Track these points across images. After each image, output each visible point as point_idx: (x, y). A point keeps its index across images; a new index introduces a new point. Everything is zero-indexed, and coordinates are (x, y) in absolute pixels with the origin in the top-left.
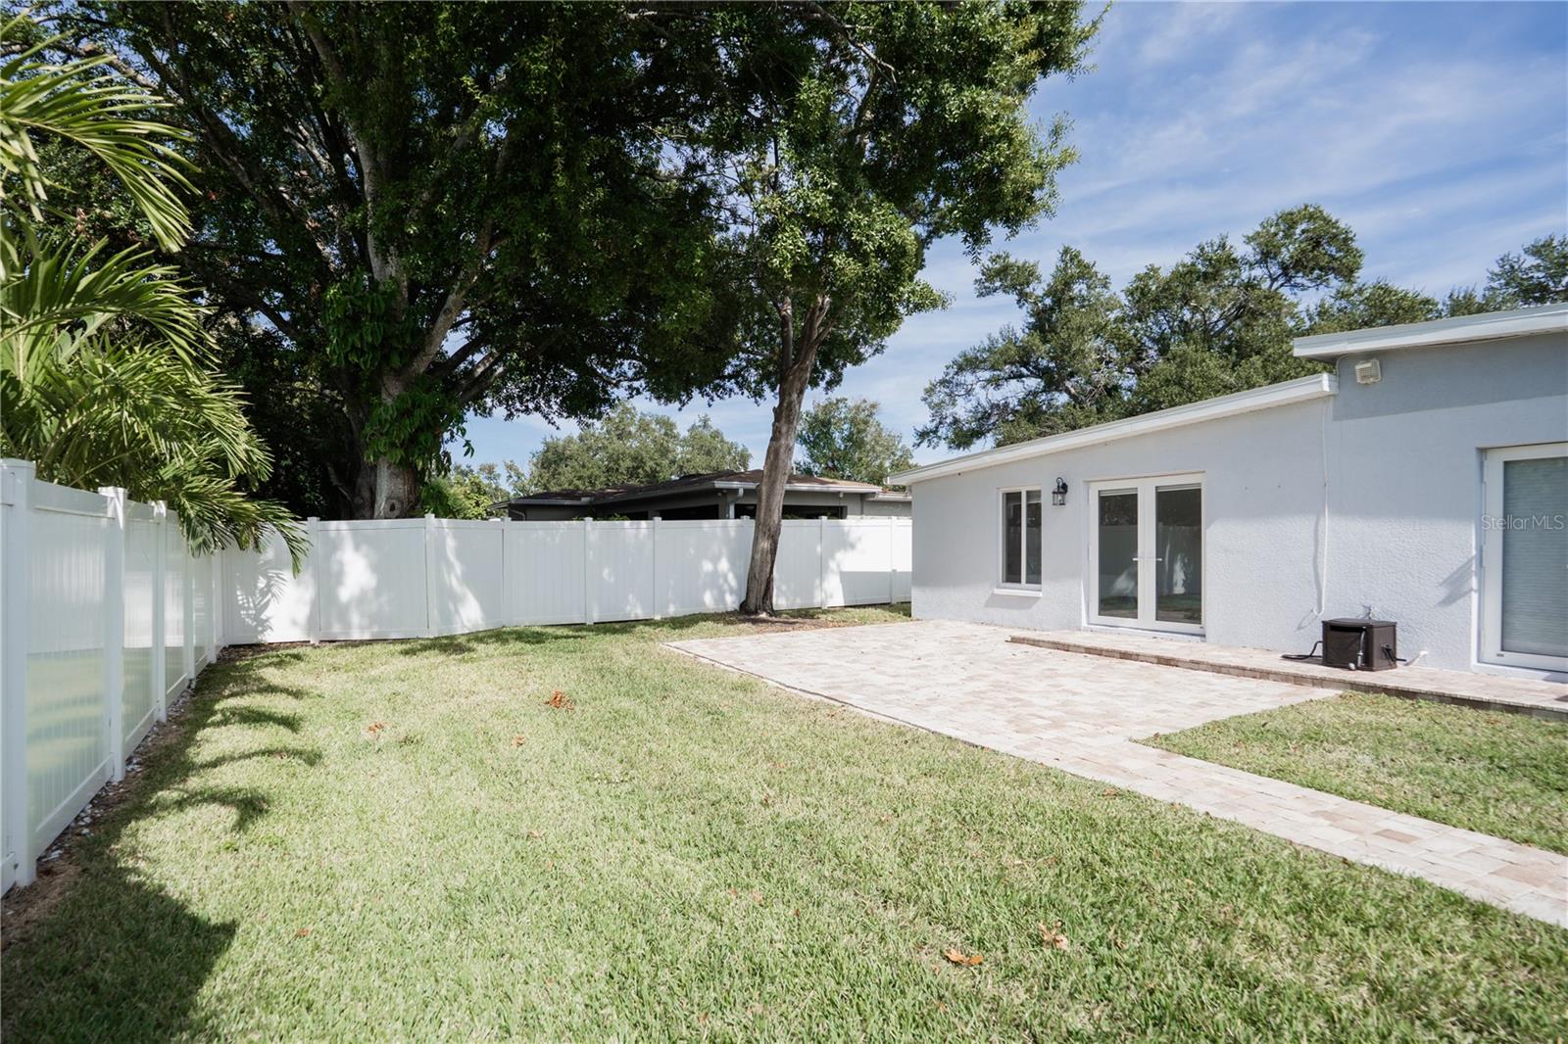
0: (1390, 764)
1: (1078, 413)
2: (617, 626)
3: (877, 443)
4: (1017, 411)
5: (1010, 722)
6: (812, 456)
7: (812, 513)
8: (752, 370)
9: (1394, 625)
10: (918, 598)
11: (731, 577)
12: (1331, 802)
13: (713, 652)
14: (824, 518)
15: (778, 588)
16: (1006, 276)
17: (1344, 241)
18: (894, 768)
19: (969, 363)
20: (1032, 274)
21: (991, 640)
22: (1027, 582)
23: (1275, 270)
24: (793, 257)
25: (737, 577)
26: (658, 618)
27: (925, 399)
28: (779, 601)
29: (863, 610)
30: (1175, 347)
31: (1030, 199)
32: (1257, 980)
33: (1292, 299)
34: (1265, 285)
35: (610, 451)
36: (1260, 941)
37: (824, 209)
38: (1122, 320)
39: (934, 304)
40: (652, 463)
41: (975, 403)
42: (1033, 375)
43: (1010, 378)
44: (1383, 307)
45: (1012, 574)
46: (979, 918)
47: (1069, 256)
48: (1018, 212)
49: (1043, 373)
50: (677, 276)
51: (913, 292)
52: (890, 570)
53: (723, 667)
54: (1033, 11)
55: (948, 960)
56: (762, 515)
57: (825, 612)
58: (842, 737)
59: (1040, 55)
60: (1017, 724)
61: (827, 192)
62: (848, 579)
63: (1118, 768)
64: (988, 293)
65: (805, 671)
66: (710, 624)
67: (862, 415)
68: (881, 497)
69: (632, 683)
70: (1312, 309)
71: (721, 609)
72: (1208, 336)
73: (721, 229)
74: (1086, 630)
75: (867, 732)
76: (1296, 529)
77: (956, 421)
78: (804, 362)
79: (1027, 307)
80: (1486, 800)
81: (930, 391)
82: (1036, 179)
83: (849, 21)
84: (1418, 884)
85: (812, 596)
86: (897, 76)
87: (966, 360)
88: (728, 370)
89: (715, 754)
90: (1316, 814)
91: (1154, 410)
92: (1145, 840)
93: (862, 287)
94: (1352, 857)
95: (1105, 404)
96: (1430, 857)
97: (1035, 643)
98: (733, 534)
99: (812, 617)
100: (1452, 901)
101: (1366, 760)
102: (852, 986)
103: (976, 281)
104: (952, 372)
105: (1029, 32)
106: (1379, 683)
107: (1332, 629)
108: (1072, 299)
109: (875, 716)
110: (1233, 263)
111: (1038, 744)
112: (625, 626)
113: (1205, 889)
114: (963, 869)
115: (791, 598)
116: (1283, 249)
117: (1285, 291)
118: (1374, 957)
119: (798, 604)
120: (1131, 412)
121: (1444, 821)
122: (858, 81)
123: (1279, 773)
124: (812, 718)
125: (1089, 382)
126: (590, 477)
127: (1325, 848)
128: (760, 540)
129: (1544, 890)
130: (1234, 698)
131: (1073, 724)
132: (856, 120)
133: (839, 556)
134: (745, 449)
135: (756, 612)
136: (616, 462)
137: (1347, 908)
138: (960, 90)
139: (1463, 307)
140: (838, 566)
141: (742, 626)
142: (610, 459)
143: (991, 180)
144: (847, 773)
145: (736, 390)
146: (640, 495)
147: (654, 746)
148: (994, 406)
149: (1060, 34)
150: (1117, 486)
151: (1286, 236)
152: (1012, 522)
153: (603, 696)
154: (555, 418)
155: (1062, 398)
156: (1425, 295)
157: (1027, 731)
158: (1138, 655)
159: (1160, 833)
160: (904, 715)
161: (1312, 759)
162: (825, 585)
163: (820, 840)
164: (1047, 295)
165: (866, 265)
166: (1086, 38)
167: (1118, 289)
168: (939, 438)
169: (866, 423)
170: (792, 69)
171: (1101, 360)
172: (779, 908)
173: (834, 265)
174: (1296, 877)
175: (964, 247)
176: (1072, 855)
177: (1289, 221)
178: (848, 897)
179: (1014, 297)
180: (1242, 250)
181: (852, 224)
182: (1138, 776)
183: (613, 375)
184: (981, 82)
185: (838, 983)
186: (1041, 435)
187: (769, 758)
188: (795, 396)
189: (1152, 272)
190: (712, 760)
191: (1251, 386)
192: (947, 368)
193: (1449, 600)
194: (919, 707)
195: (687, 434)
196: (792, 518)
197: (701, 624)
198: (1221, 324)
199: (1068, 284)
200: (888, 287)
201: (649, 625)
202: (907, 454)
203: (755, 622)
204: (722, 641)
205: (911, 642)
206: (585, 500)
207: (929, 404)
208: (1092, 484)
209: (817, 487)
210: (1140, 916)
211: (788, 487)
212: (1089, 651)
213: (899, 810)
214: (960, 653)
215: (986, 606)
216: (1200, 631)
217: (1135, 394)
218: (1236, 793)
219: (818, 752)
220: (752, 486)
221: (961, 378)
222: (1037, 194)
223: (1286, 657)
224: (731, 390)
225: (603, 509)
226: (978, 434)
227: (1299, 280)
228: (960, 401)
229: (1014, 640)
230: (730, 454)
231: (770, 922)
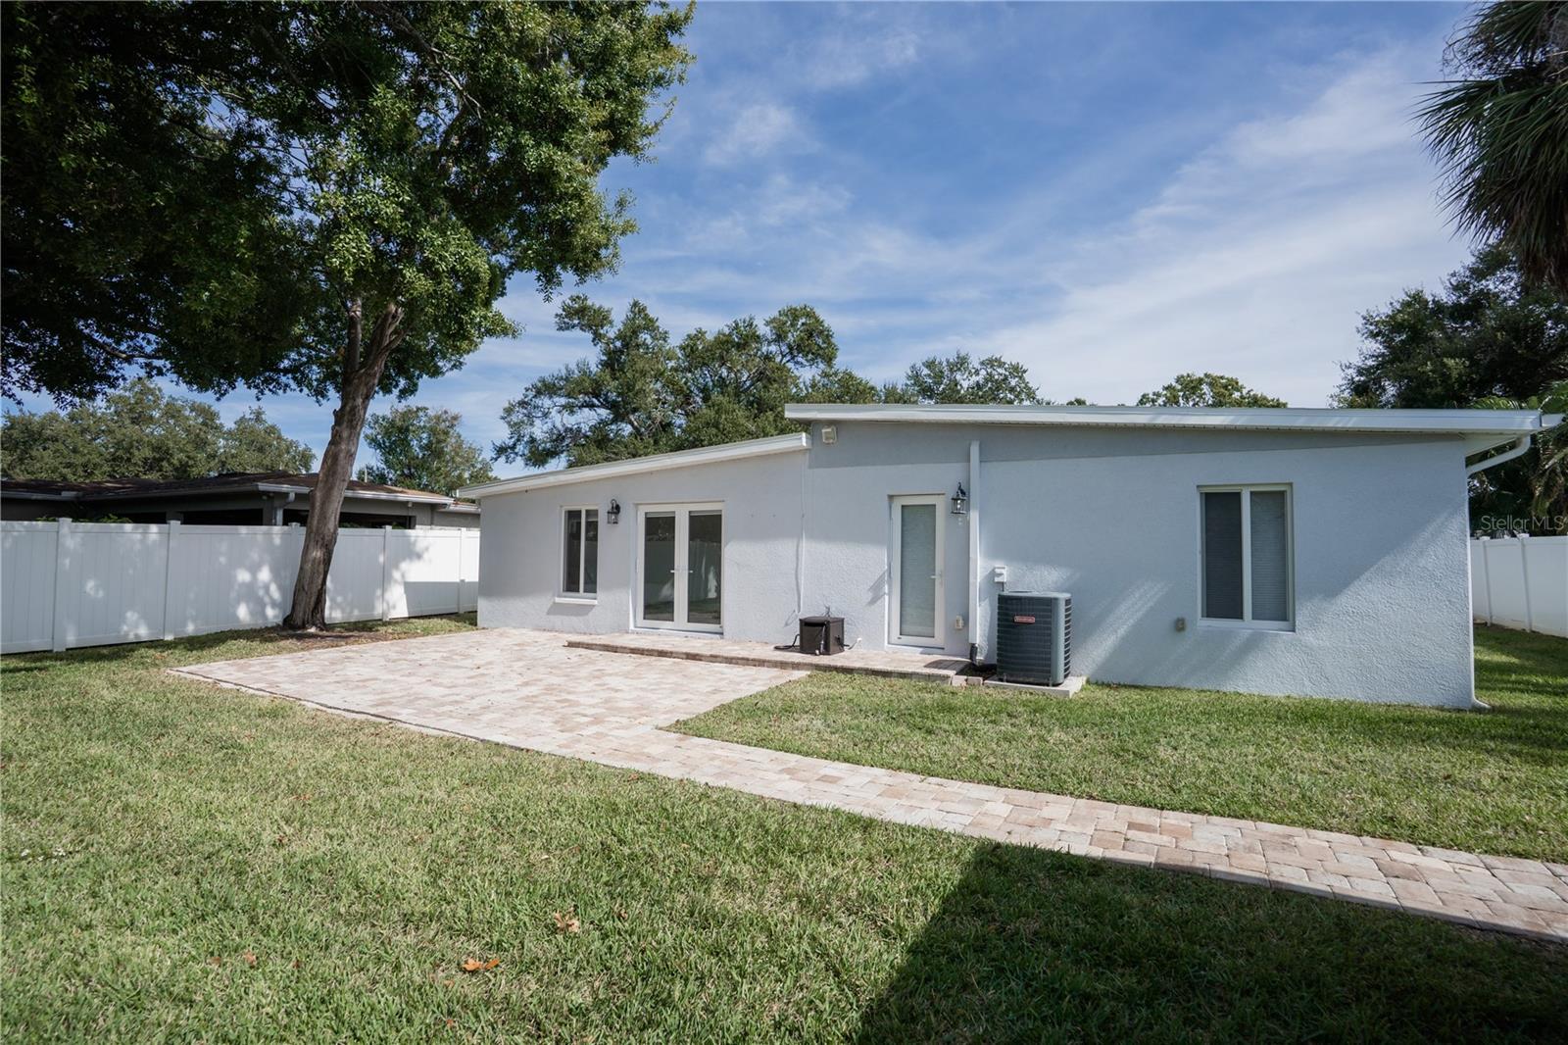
0: (833, 724)
1: (638, 443)
2: (105, 651)
3: (457, 454)
4: (588, 437)
5: (556, 722)
6: (386, 462)
7: (375, 522)
8: (314, 367)
9: (842, 620)
10: (483, 607)
11: (273, 588)
12: (793, 759)
13: (241, 674)
14: (389, 528)
15: (332, 600)
16: (583, 316)
17: (827, 336)
18: (435, 783)
19: (546, 388)
20: (605, 318)
21: (549, 646)
22: (585, 591)
23: (785, 349)
24: (356, 261)
25: (281, 588)
26: (169, 638)
27: (503, 418)
28: (333, 613)
29: (427, 621)
30: (716, 396)
31: (597, 255)
32: (724, 917)
33: (796, 373)
34: (778, 359)
35: (118, 436)
36: (731, 883)
37: (394, 220)
38: (676, 370)
39: (505, 332)
40: (182, 456)
41: (550, 425)
42: (602, 406)
43: (583, 406)
44: (848, 387)
45: (571, 585)
46: (500, 920)
47: (637, 309)
48: (585, 265)
49: (612, 406)
50: (211, 251)
51: (485, 317)
52: (458, 580)
53: (251, 691)
54: (607, 98)
55: (465, 971)
56: (315, 522)
57: (386, 624)
58: (383, 758)
59: (609, 136)
60: (563, 724)
61: (397, 204)
62: (411, 589)
63: (643, 754)
64: (567, 329)
65: (352, 689)
66: (242, 642)
67: (443, 426)
68: (452, 508)
69: (116, 723)
70: (808, 383)
71: (260, 624)
72: (739, 391)
73: (282, 210)
74: (633, 632)
75: (412, 748)
76: (784, 548)
77: (533, 440)
78: (371, 367)
79: (601, 346)
80: (882, 742)
81: (509, 411)
82: (602, 239)
83: (437, 45)
84: (836, 812)
85: (373, 608)
86: (482, 113)
87: (545, 385)
88: (286, 363)
89: (222, 797)
90: (782, 771)
91: (696, 446)
92: (656, 817)
93: (433, 304)
94: (799, 801)
95: (661, 437)
96: (846, 792)
97: (589, 646)
98: (277, 541)
99: (370, 630)
100: (854, 820)
101: (818, 723)
102: (353, 1030)
103: (557, 315)
104: (531, 394)
105: (600, 114)
106: (832, 664)
107: (806, 624)
108: (638, 346)
109: (425, 731)
110: (757, 338)
111: (579, 741)
112: (120, 651)
113: (696, 849)
114: (492, 874)
115: (348, 610)
116: (790, 335)
117: (790, 365)
118: (803, 876)
119: (356, 615)
120: (679, 447)
121: (858, 763)
122: (447, 106)
123: (762, 743)
124: (353, 739)
125: (649, 418)
126: (85, 466)
127: (783, 797)
128: (311, 547)
129: (904, 801)
130: (739, 684)
131: (612, 719)
132: (442, 142)
133: (404, 566)
134: (308, 449)
135: (303, 627)
136: (128, 450)
137: (790, 843)
138: (538, 145)
139: (893, 397)
140: (403, 576)
141: (282, 643)
142: (118, 444)
143: (563, 231)
144: (384, 794)
145: (293, 385)
146: (154, 493)
147: (132, 799)
148: (567, 430)
149: (629, 124)
150: (660, 509)
151: (792, 325)
152: (573, 537)
153: (61, 744)
154: (16, 390)
155: (627, 429)
156: (871, 384)
157: (571, 730)
158: (672, 653)
159: (668, 807)
160: (453, 726)
161: (785, 728)
162: (388, 596)
163: (341, 873)
164: (617, 338)
165: (440, 283)
166: (650, 134)
167: (675, 341)
168: (516, 454)
169: (446, 433)
170: (368, 70)
171: (658, 400)
172: (276, 964)
173: (404, 277)
174: (761, 826)
175: (537, 285)
176: (593, 841)
177: (794, 314)
178: (363, 932)
179: (589, 336)
180: (763, 330)
181: (425, 240)
182: (659, 760)
183: (122, 348)
184: (558, 144)
185: (336, 1033)
186: (607, 459)
187: (293, 791)
188: (359, 401)
189: (700, 334)
190: (216, 803)
191: (766, 435)
192: (527, 390)
193: (873, 601)
194: (472, 716)
195: (233, 426)
196: (352, 527)
197: (230, 643)
198: (748, 383)
199: (635, 333)
200: (460, 309)
201: (155, 647)
202: (486, 467)
203: (300, 638)
204: (254, 661)
205: (473, 651)
206: (66, 495)
207: (509, 423)
208: (640, 507)
209: (383, 495)
210: (643, 884)
211: (350, 494)
212: (634, 651)
213: (435, 826)
214: (520, 660)
215: (548, 614)
216: (720, 630)
217: (683, 431)
218: (730, 762)
219: (353, 777)
220: (305, 490)
221: (539, 402)
222: (603, 252)
223: (777, 648)
224: (287, 385)
225: (92, 506)
226: (552, 454)
227: (800, 359)
228: (537, 422)
229: (571, 645)
230: (288, 453)
231: (261, 985)
